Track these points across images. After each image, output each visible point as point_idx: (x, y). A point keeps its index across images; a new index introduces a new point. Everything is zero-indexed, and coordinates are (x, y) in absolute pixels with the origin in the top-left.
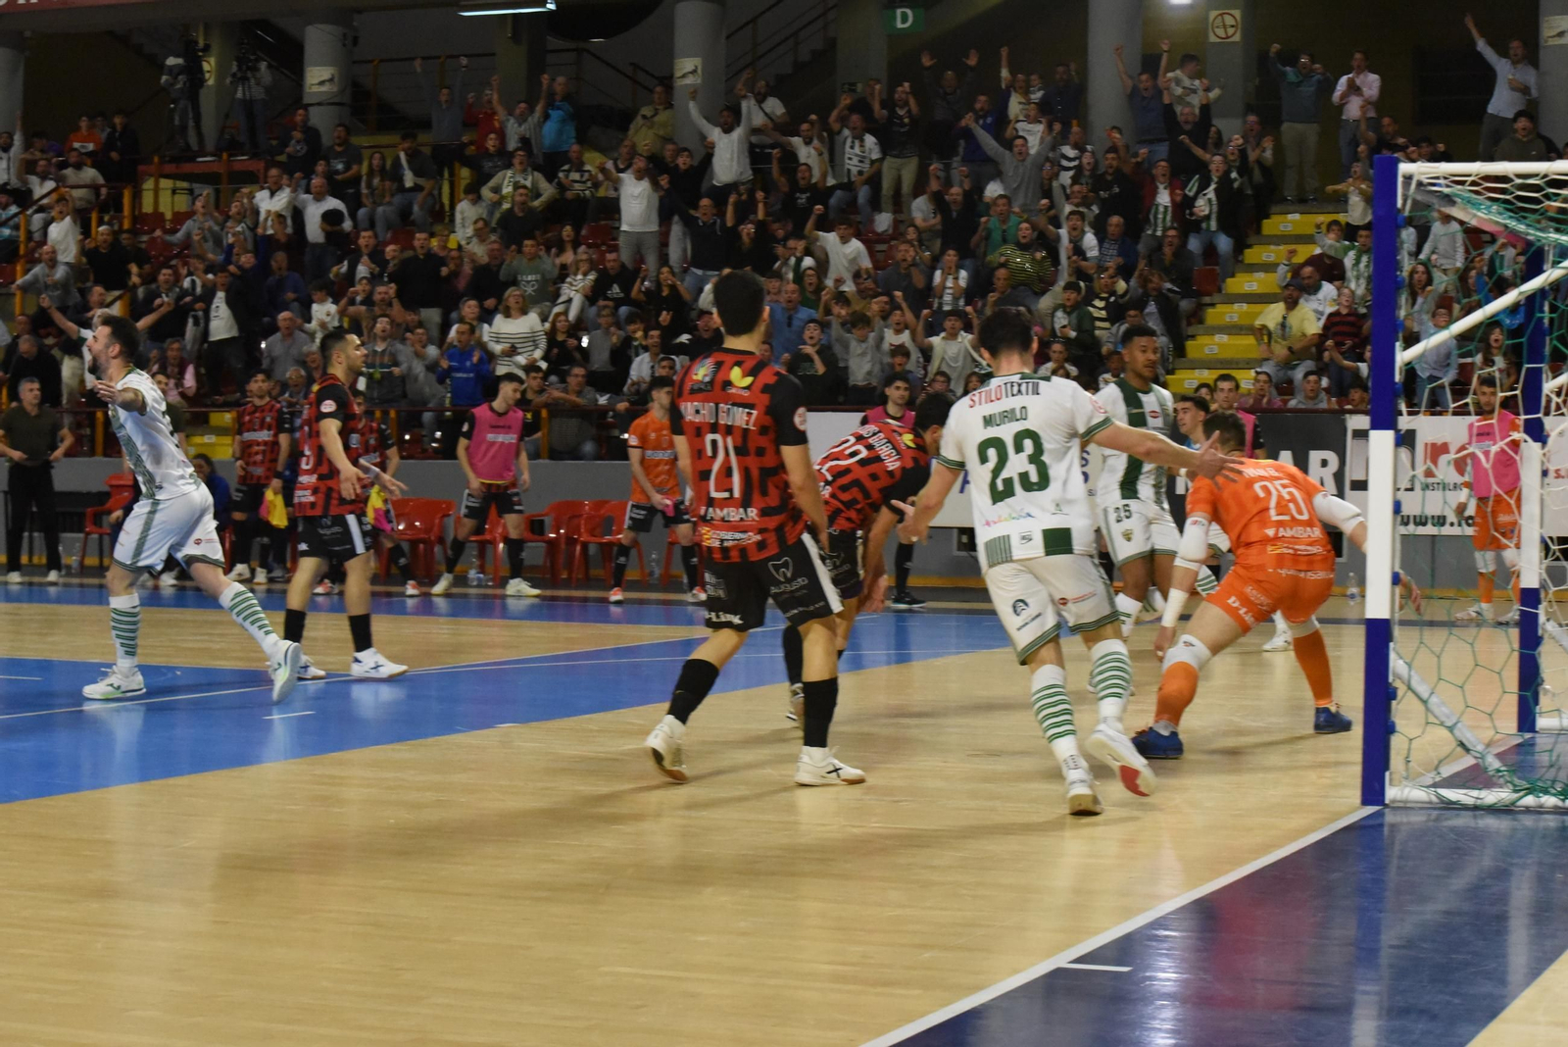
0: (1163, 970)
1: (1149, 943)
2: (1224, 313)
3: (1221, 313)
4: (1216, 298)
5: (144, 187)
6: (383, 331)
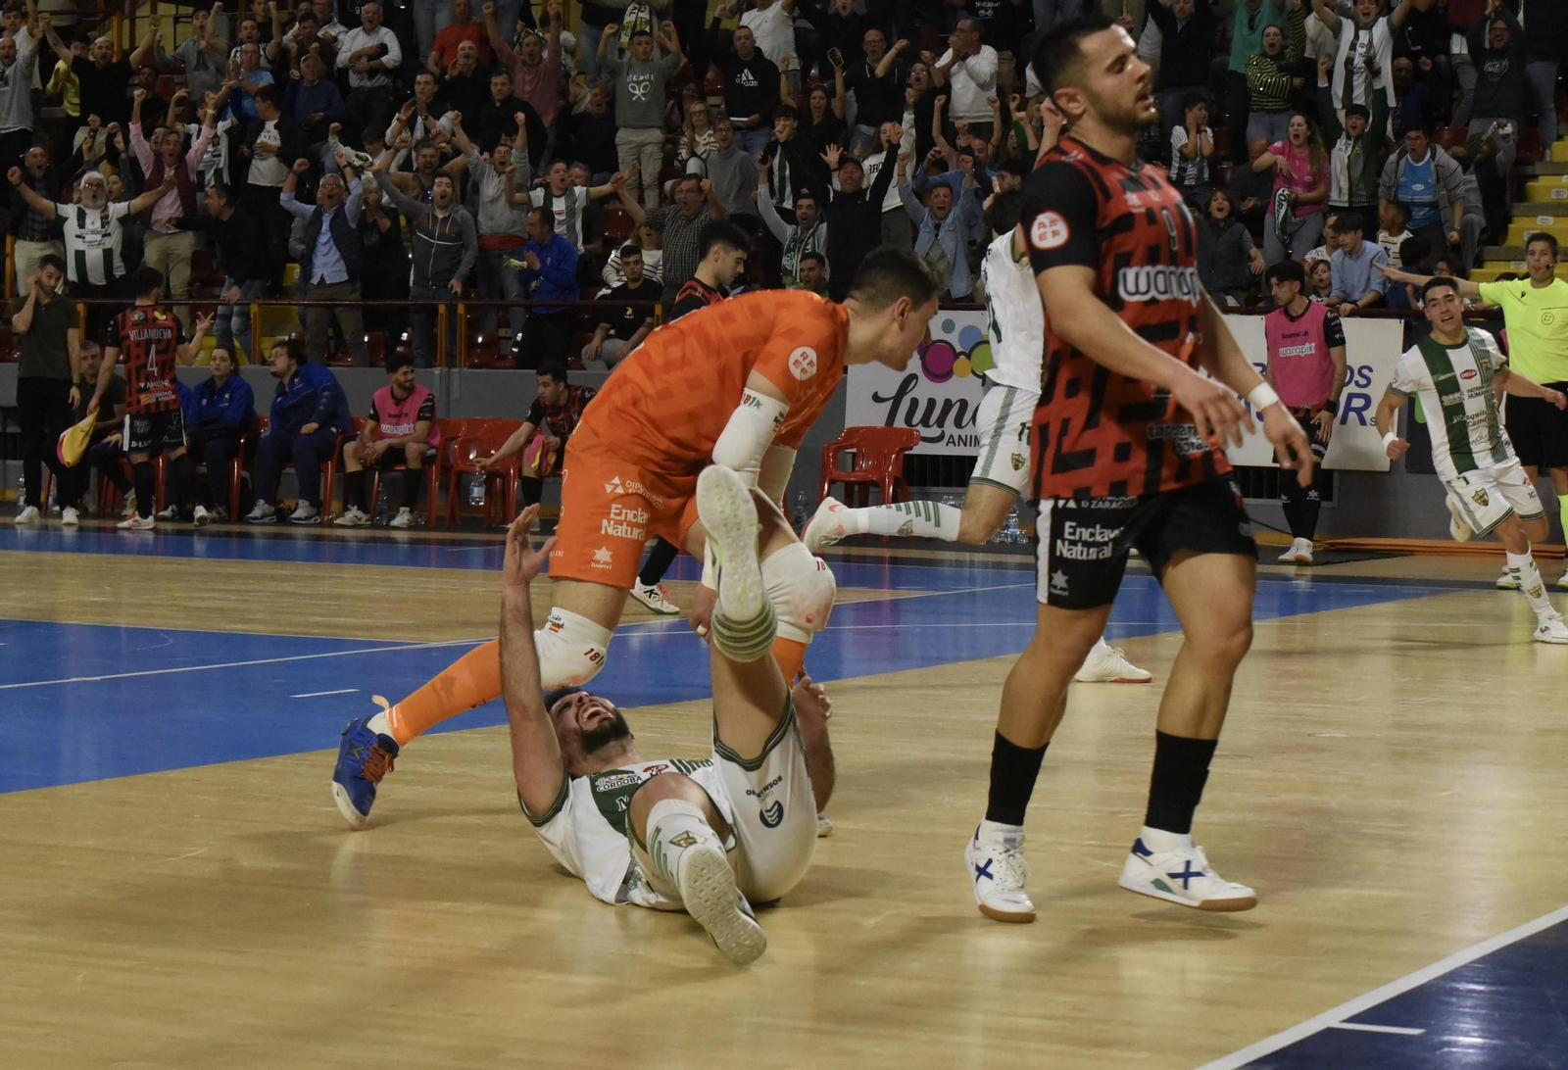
0: (1467, 1034)
1: (1448, 999)
2: (1550, 189)
3: (1547, 187)
4: (1538, 168)
5: (138, 14)
6: (442, 197)
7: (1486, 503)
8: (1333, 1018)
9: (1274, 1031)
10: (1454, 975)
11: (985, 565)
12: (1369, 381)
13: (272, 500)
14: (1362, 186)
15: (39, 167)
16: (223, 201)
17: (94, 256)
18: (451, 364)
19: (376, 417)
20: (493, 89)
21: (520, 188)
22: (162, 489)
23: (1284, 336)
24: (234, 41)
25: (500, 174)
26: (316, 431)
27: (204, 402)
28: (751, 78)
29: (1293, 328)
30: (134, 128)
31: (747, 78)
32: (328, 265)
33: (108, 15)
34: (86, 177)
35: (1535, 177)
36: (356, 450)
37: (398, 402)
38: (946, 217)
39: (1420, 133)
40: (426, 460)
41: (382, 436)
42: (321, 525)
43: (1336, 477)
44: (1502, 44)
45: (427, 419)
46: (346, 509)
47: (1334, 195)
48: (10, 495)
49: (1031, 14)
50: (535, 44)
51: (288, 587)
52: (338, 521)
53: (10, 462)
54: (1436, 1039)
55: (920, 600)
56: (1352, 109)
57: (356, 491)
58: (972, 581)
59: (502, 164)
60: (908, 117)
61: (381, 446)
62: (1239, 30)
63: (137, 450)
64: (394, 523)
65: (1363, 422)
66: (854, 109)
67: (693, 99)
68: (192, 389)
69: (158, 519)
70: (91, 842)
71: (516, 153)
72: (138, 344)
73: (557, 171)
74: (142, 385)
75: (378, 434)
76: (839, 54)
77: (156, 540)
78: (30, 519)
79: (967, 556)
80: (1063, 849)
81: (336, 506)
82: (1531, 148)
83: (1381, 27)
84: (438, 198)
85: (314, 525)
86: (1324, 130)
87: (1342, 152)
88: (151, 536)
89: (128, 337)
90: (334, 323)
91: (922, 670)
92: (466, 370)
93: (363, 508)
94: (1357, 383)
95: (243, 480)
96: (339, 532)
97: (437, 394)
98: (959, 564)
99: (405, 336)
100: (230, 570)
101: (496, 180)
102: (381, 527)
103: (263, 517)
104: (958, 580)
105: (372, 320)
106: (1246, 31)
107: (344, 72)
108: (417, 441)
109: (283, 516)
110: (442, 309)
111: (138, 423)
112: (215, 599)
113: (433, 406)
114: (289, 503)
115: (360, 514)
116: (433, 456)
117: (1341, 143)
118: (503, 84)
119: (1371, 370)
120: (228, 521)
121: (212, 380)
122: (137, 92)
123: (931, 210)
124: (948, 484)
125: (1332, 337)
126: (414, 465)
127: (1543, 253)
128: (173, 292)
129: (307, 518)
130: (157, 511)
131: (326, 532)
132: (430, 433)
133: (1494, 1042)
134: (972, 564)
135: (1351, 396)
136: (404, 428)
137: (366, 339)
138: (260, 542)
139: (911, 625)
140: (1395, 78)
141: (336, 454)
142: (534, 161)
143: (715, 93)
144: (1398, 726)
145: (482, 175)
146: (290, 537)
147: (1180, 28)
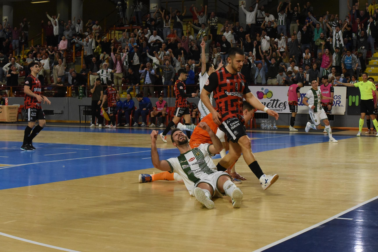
0: (360, 220)
1: (357, 213)
3: (373, 62)
4: (371, 58)
5: (112, 33)
6: (167, 64)
7: (316, 122)
8: (336, 217)
9: (325, 219)
10: (358, 209)
11: (270, 133)
12: (340, 98)
13: (137, 122)
14: (338, 62)
15: (94, 61)
16: (131, 71)
17: (105, 79)
18: (170, 97)
19: (156, 107)
20: (178, 46)
21: (183, 64)
22: (117, 120)
23: (324, 90)
24: (130, 37)
25: (179, 62)
26: (145, 110)
27: (125, 104)
28: (225, 45)
29: (325, 88)
30: (112, 54)
31: (224, 45)
32: (148, 80)
33: (106, 33)
34: (104, 63)
35: (371, 60)
36: (153, 113)
37: (160, 104)
38: (261, 69)
39: (349, 52)
40: (166, 115)
41: (158, 110)
42: (147, 127)
43: (334, 116)
44: (363, 36)
45: (166, 107)
46: (151, 124)
47: (333, 64)
48: (89, 122)
49: (277, 31)
50: (184, 38)
51: (141, 138)
52: (150, 126)
53: (89, 116)
54: (355, 220)
55: (258, 140)
56: (337, 48)
57: (153, 120)
58: (267, 136)
59: (180, 60)
60: (254, 49)
61: (157, 112)
62: (315, 33)
63: (112, 113)
64: (160, 126)
65: (339, 106)
66: (244, 49)
67: (214, 48)
68: (123, 102)
69: (116, 126)
70: (105, 186)
71: (182, 58)
72: (111, 94)
73: (190, 61)
74: (112, 101)
75: (157, 110)
76: (242, 39)
77: (116, 130)
78: (93, 126)
79: (266, 131)
80: (285, 186)
81: (149, 123)
82: (370, 54)
83: (340, 32)
84: (166, 64)
85: (146, 127)
86: (331, 52)
87: (334, 56)
88: (115, 129)
89: (109, 93)
90: (149, 90)
91: (258, 153)
92: (173, 98)
93: (154, 124)
94: (338, 99)
95: (132, 119)
96: (150, 128)
97: (168, 102)
98: (265, 133)
99: (162, 92)
100: (130, 135)
101: (178, 63)
102: (158, 127)
103: (136, 125)
104: (265, 136)
105: (155, 89)
106: (317, 34)
107: (150, 44)
108: (164, 111)
109: (139, 125)
110: (169, 87)
111: (111, 108)
112: (127, 141)
113: (167, 105)
114: (140, 123)
115: (154, 125)
116: (167, 114)
117: (334, 54)
118: (180, 45)
119: (341, 96)
120: (129, 126)
121: (127, 100)
122: (112, 47)
123: (258, 68)
124: (263, 118)
125: (332, 90)
126: (164, 116)
127: (365, 76)
128: (119, 84)
129: (144, 126)
130: (116, 125)
131: (148, 128)
132: (167, 110)
133: (366, 221)
134: (267, 133)
135: (337, 101)
136: (162, 109)
137: (155, 92)
138: (135, 130)
139: (256, 144)
140: (344, 42)
141: (149, 114)
142: (185, 59)
143: (219, 46)
144: (346, 162)
145: (176, 62)
146: (141, 129)
147: (304, 33)
